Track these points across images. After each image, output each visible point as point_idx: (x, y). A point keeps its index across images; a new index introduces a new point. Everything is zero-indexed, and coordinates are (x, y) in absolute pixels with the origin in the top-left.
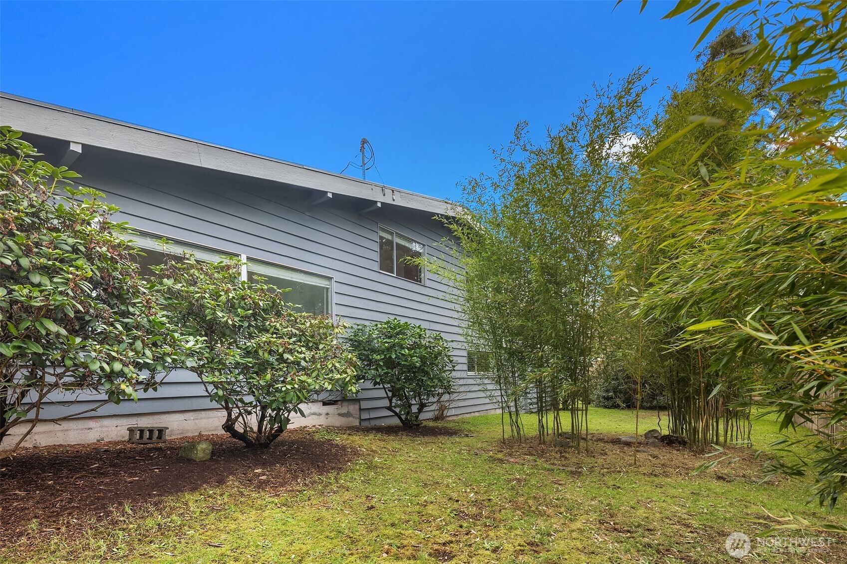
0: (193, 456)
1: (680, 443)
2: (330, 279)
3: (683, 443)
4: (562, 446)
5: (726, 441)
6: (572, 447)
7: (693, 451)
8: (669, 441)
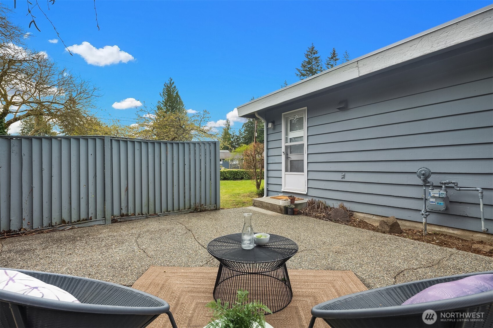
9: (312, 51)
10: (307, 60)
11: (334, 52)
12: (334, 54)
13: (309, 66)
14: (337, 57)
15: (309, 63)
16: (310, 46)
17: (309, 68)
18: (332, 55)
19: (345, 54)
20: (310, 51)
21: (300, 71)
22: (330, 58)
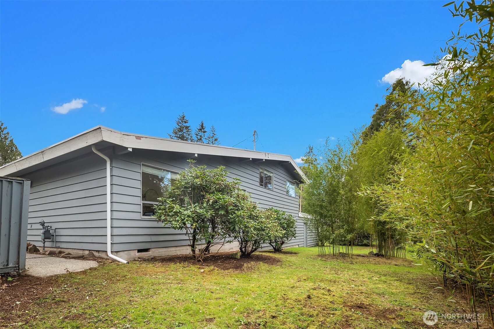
0: (237, 257)
1: (381, 256)
2: (245, 191)
3: (383, 256)
4: (343, 256)
5: (397, 256)
6: (346, 256)
7: (386, 258)
8: (377, 255)
9: (183, 119)
10: (178, 127)
11: (202, 125)
12: (202, 126)
13: (180, 133)
14: (205, 130)
15: (180, 130)
16: (181, 115)
17: (180, 135)
18: (201, 127)
19: (212, 128)
20: (181, 119)
21: (171, 137)
22: (198, 129)
